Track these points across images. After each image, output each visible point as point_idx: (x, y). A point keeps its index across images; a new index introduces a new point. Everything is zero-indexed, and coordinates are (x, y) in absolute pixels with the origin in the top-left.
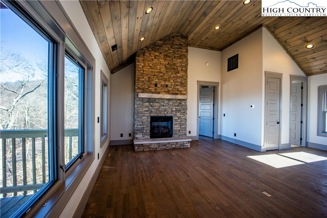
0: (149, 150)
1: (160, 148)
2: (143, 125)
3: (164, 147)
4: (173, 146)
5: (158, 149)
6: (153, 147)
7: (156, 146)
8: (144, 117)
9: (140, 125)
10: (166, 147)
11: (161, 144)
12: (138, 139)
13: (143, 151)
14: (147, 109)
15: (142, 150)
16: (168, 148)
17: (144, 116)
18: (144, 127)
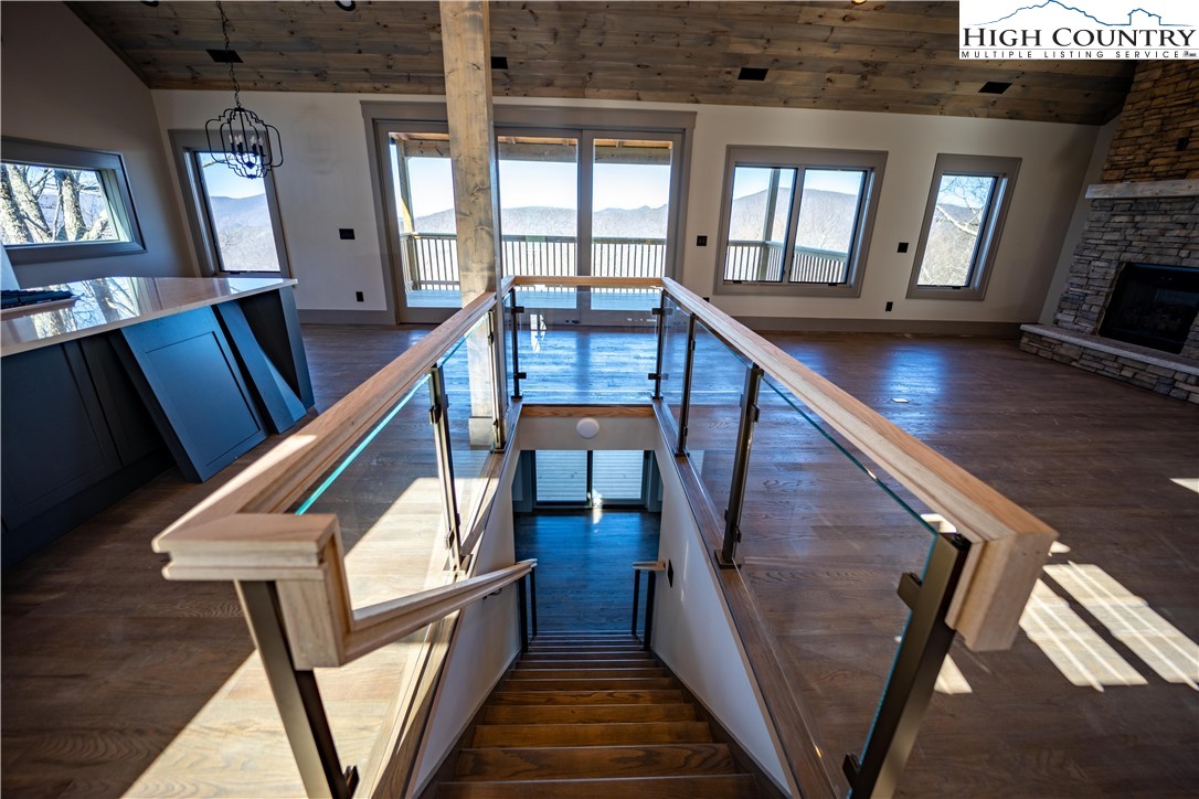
0: (1050, 355)
1: (1082, 361)
2: (1087, 286)
3: (1095, 365)
4: (1127, 373)
5: (1074, 364)
6: (1062, 351)
7: (1072, 354)
8: (1097, 263)
9: (1080, 286)
10: (1100, 367)
11: (1088, 352)
12: (1059, 324)
13: (1036, 354)
14: (1116, 236)
15: (1034, 350)
16: (1105, 373)
17: (1098, 259)
18: (1087, 294)
